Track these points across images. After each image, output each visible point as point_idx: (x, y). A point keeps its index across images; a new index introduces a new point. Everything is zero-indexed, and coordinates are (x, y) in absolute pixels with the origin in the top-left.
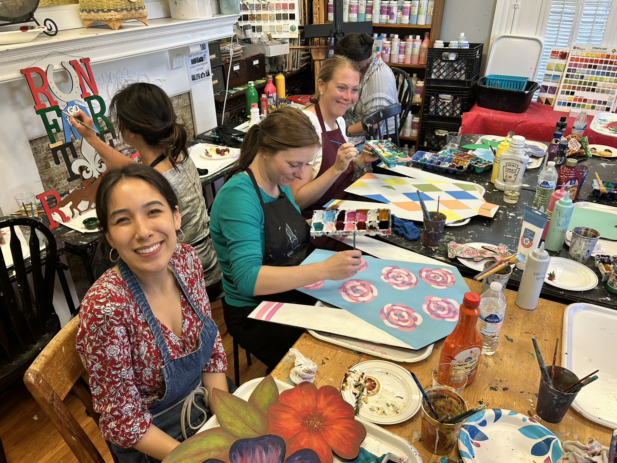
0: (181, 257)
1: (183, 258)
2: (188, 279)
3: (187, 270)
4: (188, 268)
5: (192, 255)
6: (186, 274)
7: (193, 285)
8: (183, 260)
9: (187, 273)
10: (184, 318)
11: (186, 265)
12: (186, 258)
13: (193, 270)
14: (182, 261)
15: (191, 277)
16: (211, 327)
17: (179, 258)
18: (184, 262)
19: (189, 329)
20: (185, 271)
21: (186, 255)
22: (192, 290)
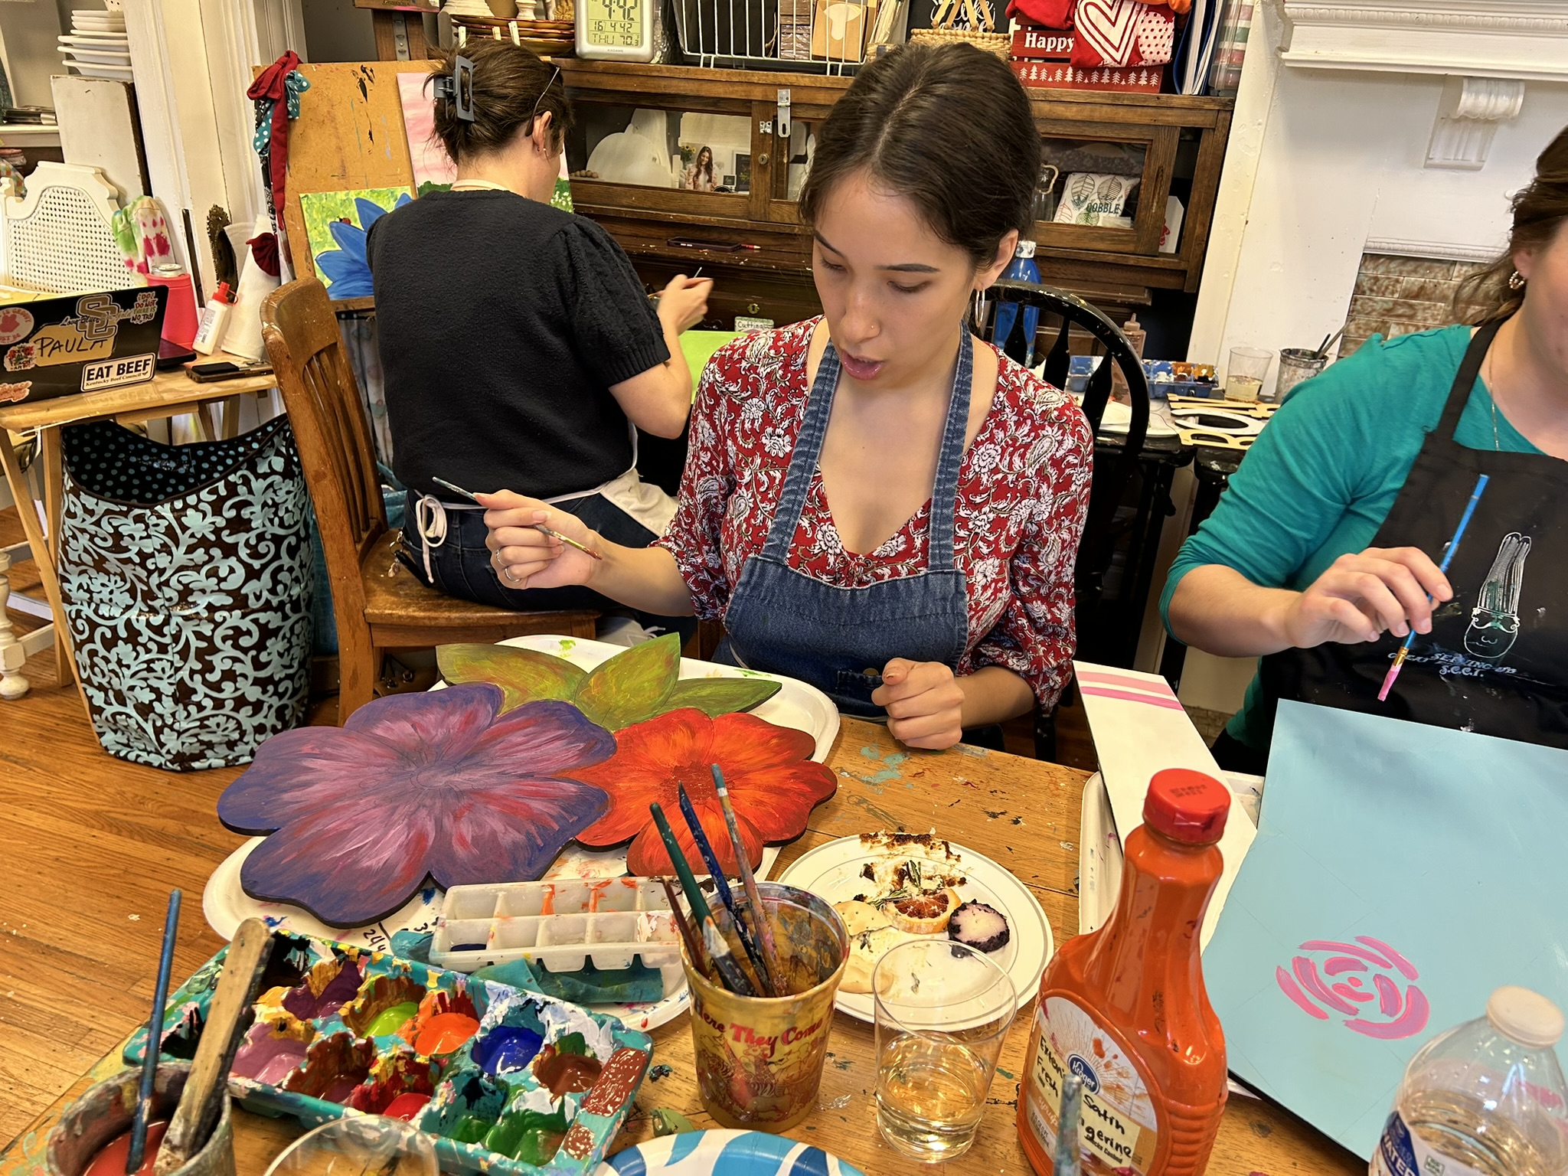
1: (1034, 428)
2: (1000, 476)
3: (1016, 459)
4: (1022, 456)
5: (1060, 443)
6: (1006, 462)
9: (1011, 463)
10: (905, 531)
11: (1027, 446)
12: (1042, 433)
13: (1030, 472)
15: (1010, 478)
16: (944, 599)
17: (1025, 419)
19: (886, 560)
20: (1011, 455)
21: (1048, 428)
22: (986, 502)
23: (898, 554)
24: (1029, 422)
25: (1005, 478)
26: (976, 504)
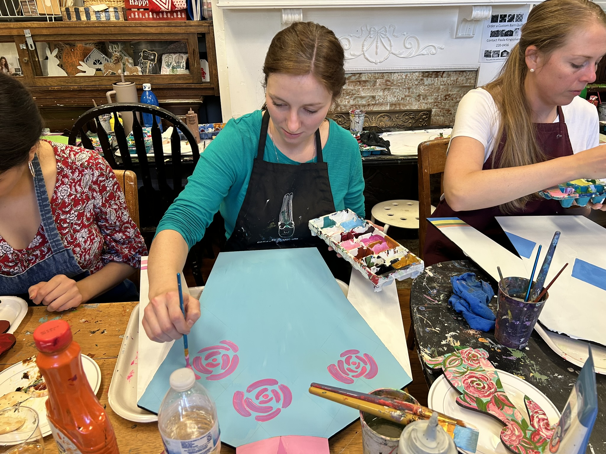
0: (79, 170)
1: (80, 172)
2: (73, 196)
3: (78, 187)
4: (80, 185)
5: (93, 174)
6: (74, 190)
7: (75, 205)
8: (79, 174)
9: (76, 190)
10: (39, 234)
11: (80, 180)
12: (84, 173)
13: (86, 190)
14: (77, 174)
15: (78, 196)
16: (65, 262)
17: (75, 170)
18: (79, 176)
19: (36, 247)
20: (75, 186)
21: (86, 170)
22: (71, 209)
23: (40, 243)
24: (77, 170)
25: (76, 196)
26: (67, 212)
